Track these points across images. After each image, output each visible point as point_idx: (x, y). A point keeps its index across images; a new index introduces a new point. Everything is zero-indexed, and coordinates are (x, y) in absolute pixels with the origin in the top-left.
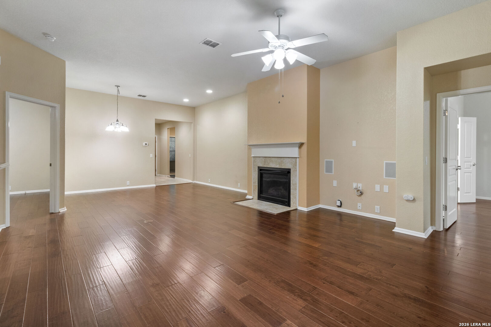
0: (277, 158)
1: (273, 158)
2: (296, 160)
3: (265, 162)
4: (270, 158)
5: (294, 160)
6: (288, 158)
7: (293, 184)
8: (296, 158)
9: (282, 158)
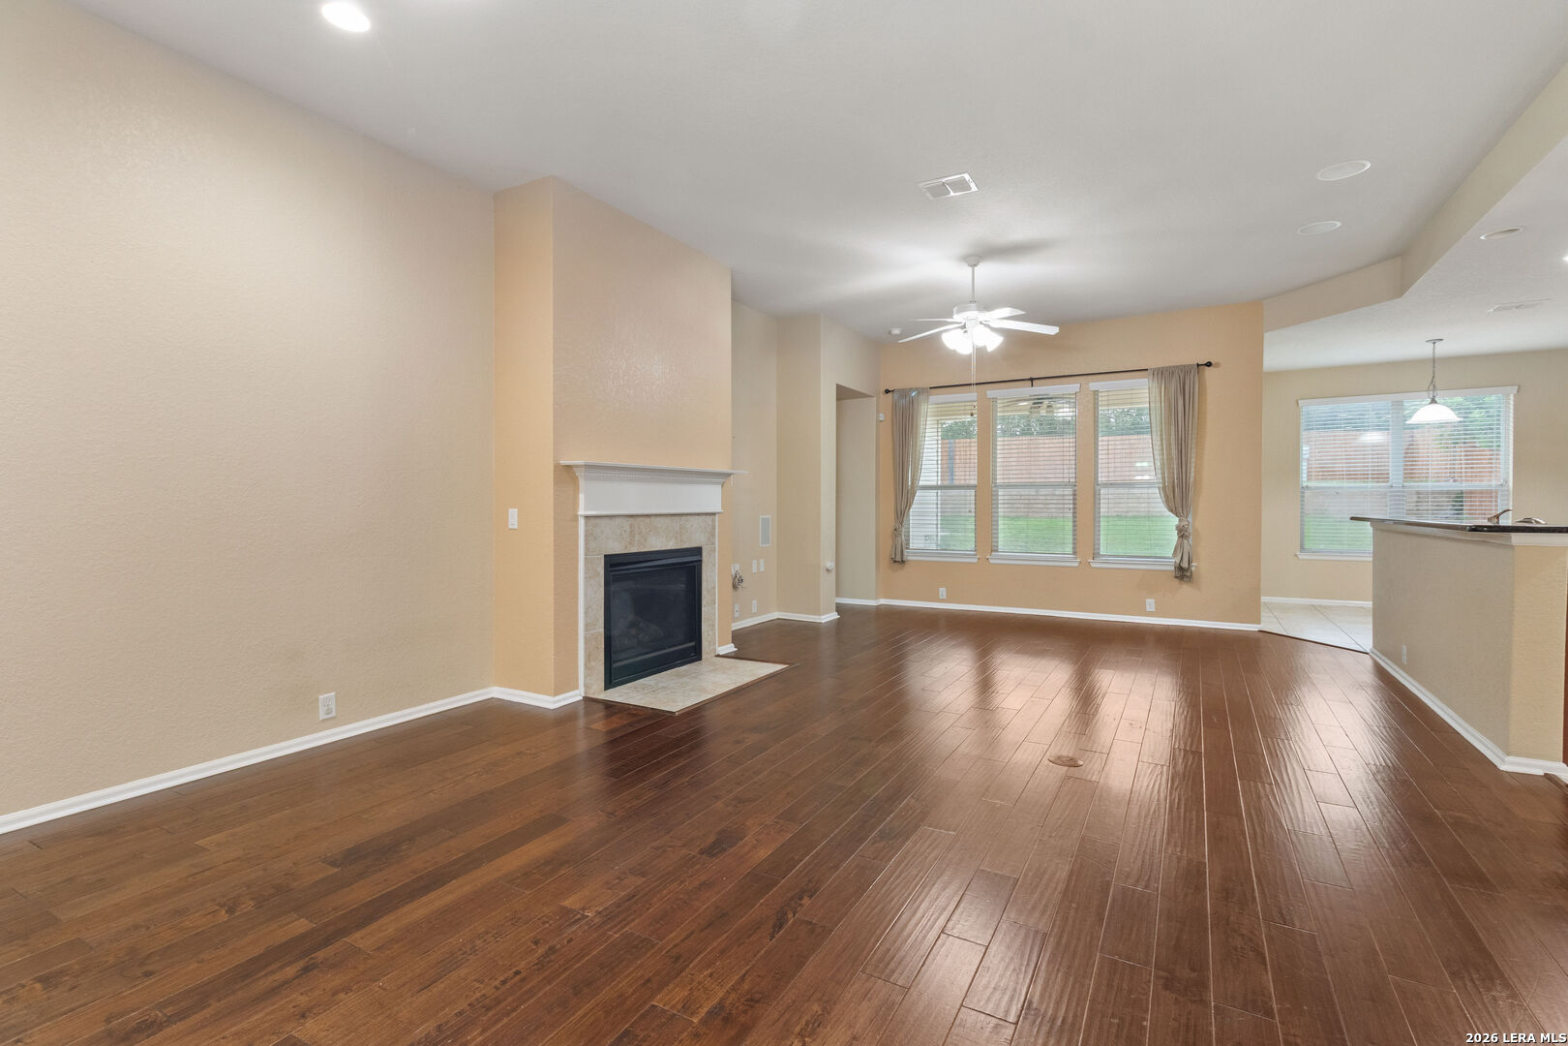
0: (669, 518)
1: (658, 519)
2: (713, 521)
3: (632, 534)
4: (647, 520)
5: (709, 519)
6: (697, 517)
7: (708, 591)
8: (714, 514)
9: (684, 518)
